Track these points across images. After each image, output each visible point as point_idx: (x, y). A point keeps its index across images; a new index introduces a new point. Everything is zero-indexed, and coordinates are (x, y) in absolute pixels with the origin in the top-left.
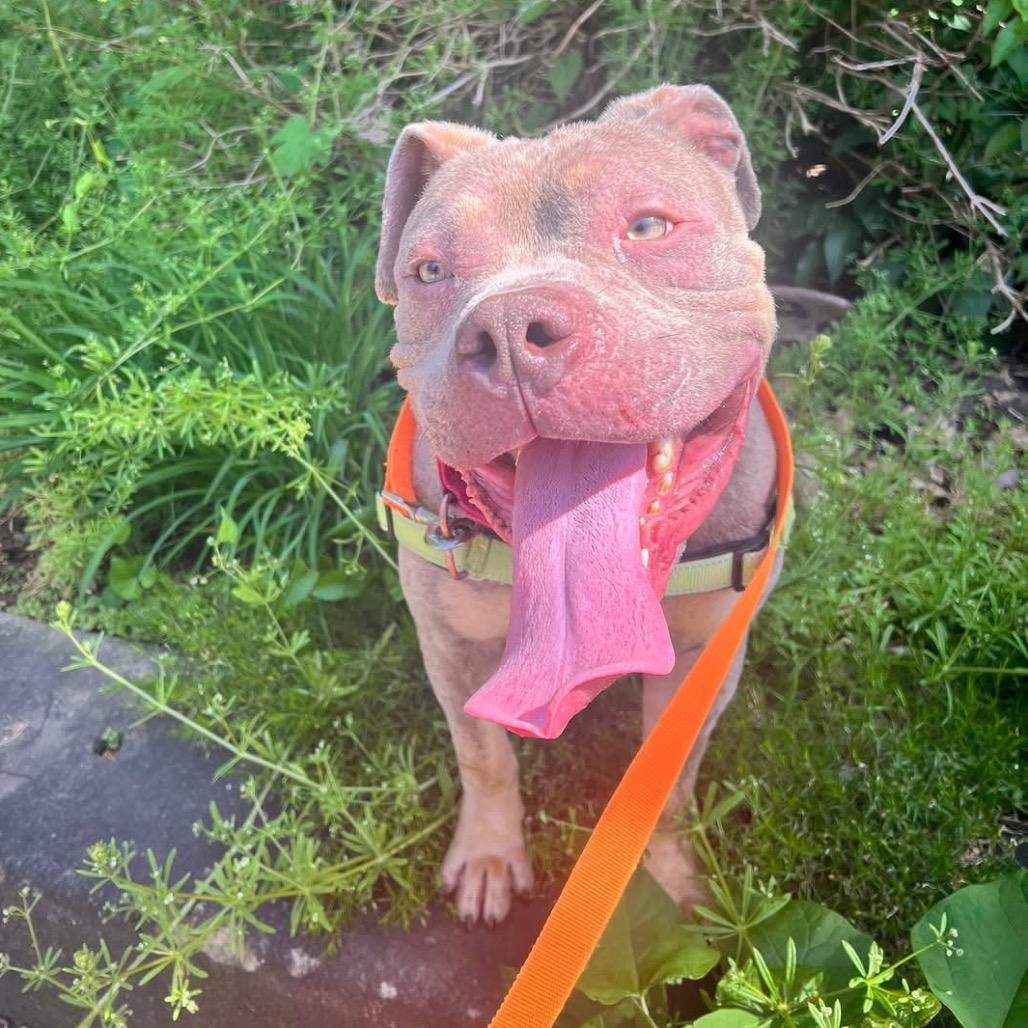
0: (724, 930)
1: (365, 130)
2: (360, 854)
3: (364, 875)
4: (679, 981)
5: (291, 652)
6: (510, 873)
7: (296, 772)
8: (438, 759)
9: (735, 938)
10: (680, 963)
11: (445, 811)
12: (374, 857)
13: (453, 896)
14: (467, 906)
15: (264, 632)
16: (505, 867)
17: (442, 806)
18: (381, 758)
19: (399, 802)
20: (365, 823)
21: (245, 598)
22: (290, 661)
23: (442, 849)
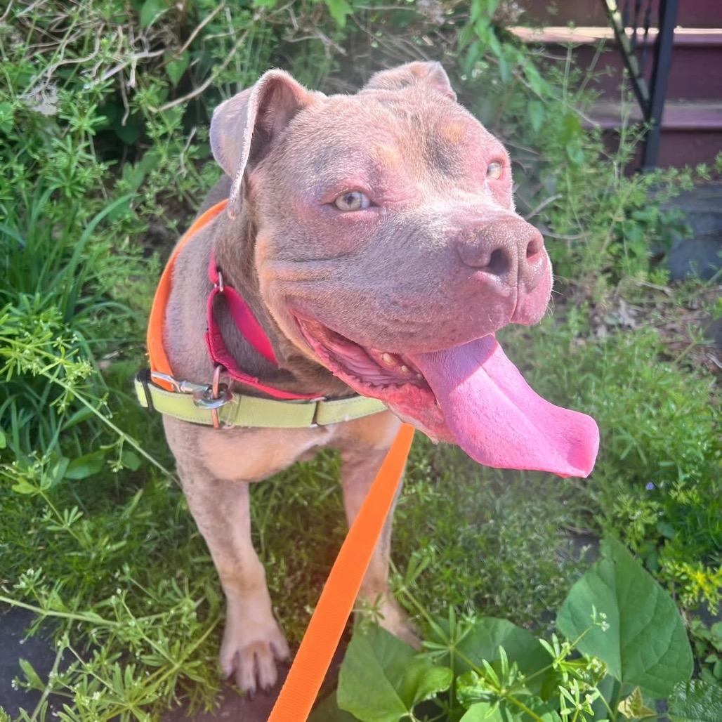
0: (441, 652)
1: (36, 106)
2: (158, 668)
3: (166, 682)
4: (435, 695)
5: (66, 526)
6: (273, 649)
7: (90, 616)
8: (205, 582)
9: (449, 655)
10: (429, 683)
11: (214, 618)
12: (170, 666)
13: (233, 678)
14: (247, 682)
15: (41, 514)
16: (268, 648)
17: (211, 614)
18: (156, 591)
19: (184, 621)
20: (160, 642)
21: (23, 491)
22: (67, 533)
23: (216, 646)
